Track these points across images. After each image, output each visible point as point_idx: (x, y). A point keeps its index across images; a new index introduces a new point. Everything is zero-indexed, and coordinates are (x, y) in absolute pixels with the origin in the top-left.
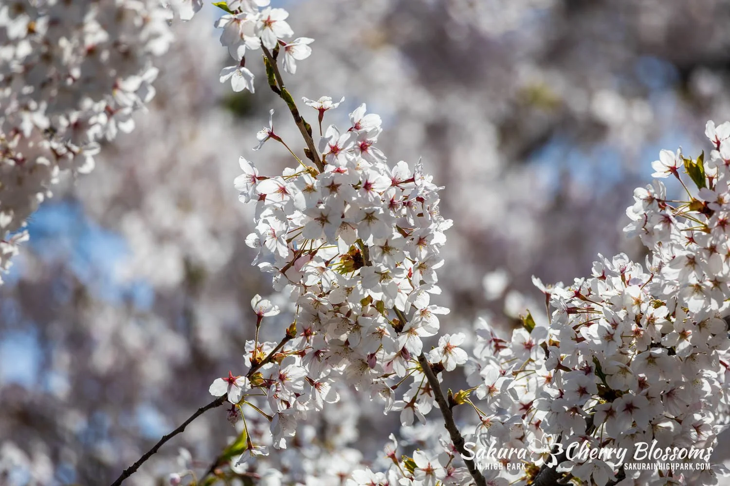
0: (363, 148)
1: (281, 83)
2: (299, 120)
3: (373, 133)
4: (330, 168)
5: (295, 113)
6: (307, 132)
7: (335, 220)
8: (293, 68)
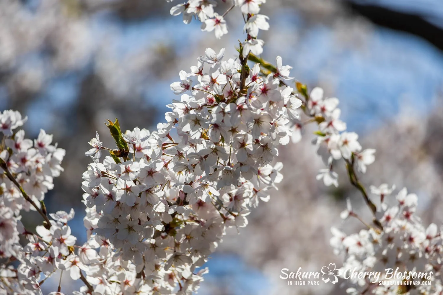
0: (407, 216)
1: (357, 180)
2: (369, 202)
3: (413, 206)
4: (388, 230)
5: (366, 198)
6: (374, 208)
7: (392, 261)
8: (364, 169)
